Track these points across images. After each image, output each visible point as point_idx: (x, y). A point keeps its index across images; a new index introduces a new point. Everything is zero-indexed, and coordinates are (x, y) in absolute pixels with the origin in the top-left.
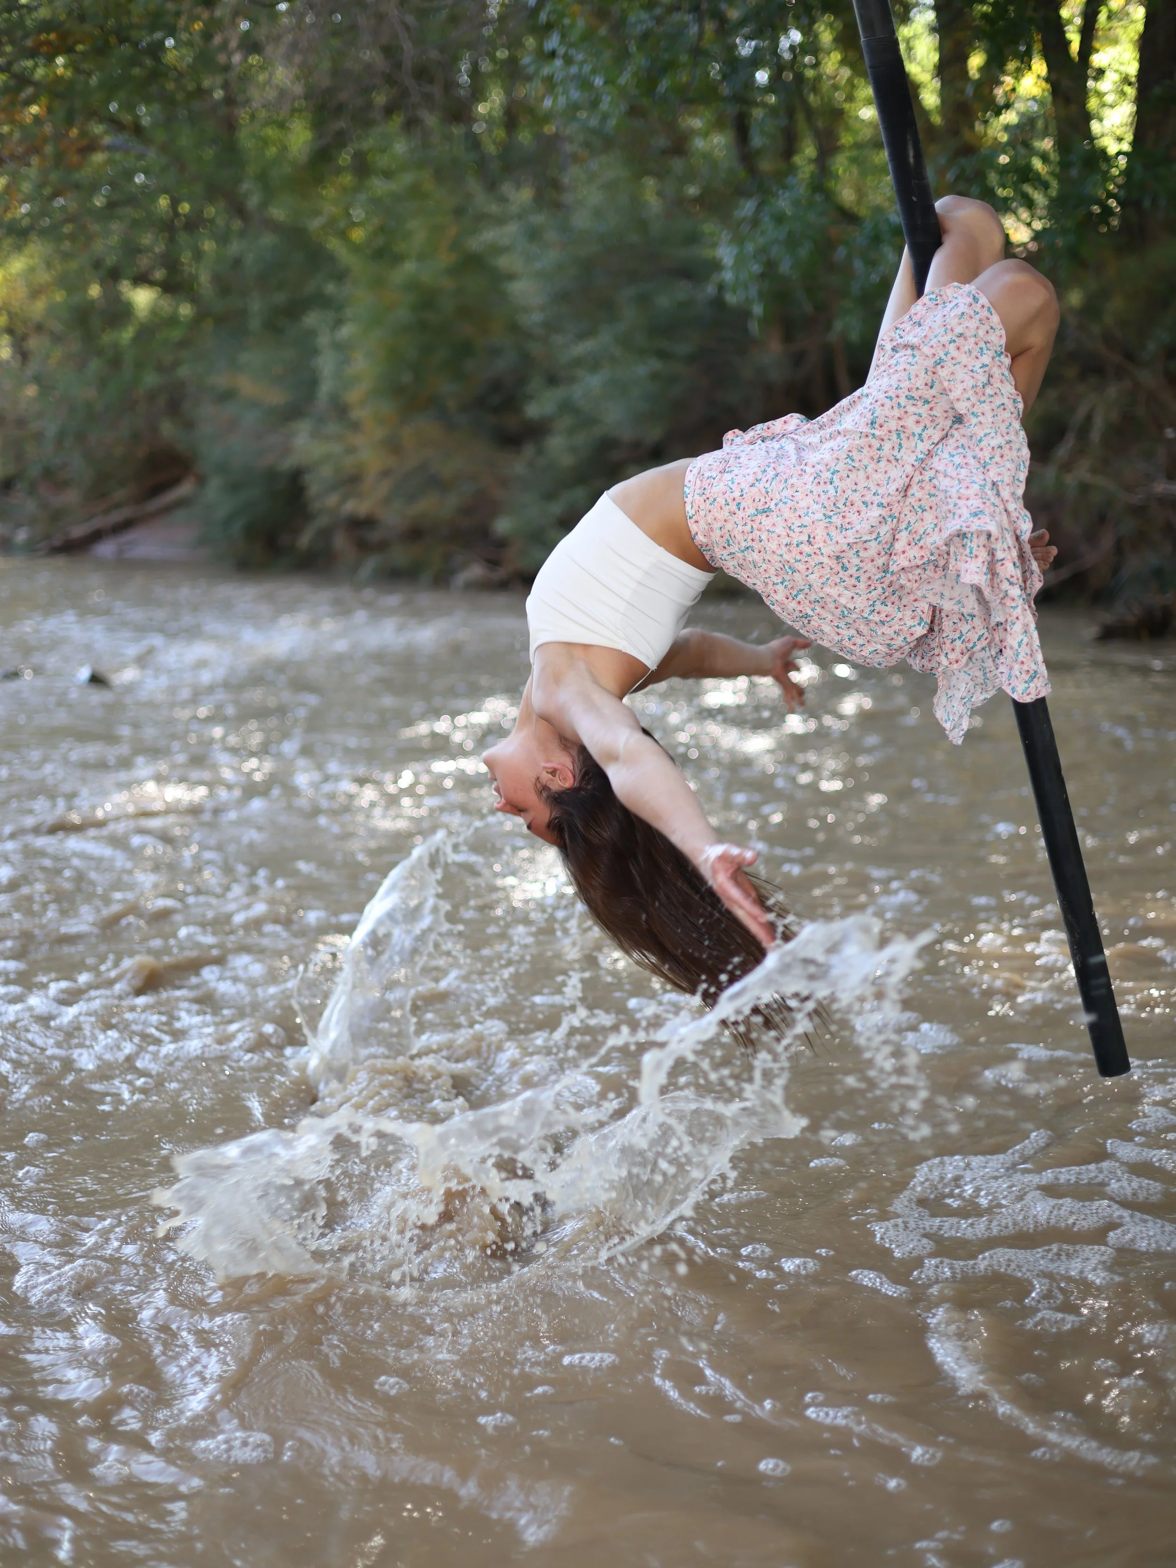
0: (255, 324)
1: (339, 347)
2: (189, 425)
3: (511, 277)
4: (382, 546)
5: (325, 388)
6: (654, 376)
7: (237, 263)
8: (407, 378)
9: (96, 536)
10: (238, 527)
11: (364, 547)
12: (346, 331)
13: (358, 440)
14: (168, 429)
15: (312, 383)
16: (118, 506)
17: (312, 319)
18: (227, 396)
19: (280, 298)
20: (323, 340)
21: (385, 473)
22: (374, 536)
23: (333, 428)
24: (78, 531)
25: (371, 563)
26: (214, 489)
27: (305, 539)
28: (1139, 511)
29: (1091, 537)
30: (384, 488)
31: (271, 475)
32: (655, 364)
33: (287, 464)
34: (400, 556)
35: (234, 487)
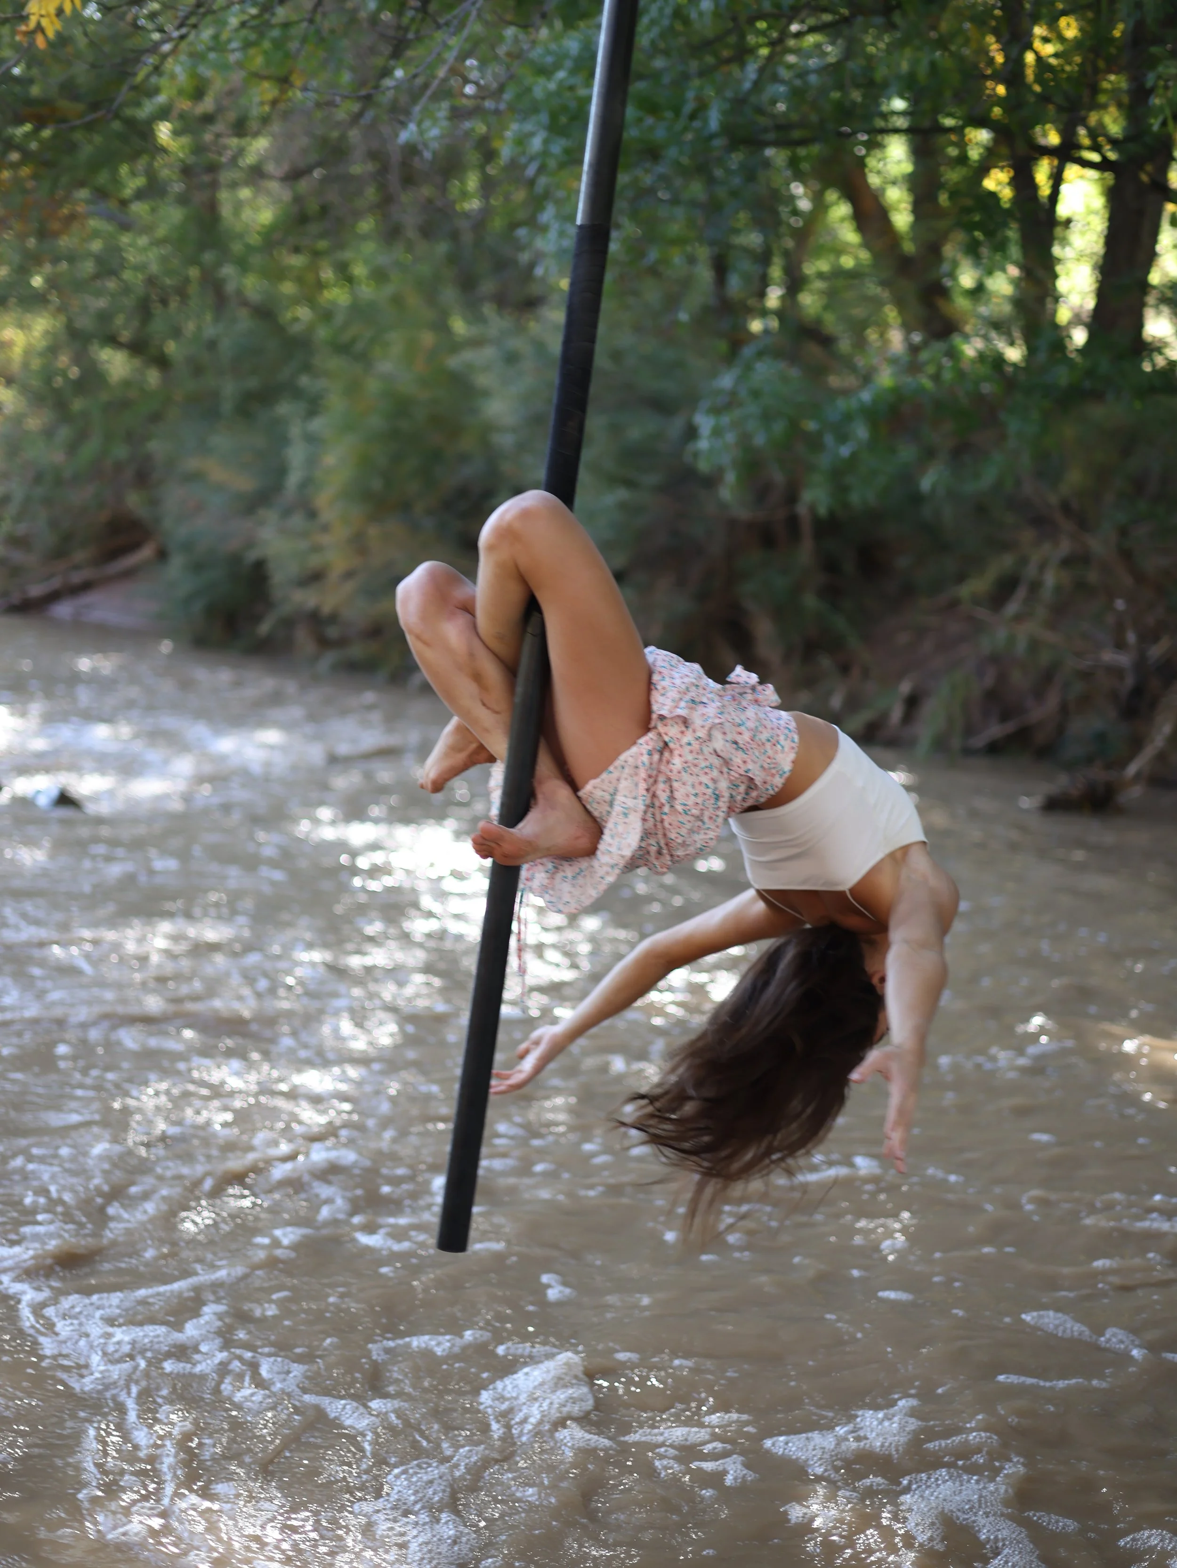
0: (227, 407)
1: (311, 439)
2: (154, 502)
3: (486, 394)
4: (341, 643)
5: (293, 479)
6: (622, 506)
7: (212, 345)
8: (377, 484)
9: (54, 597)
10: (198, 606)
11: (324, 643)
12: (317, 425)
13: (325, 539)
14: (134, 501)
15: (282, 471)
16: (77, 567)
17: (284, 408)
18: (195, 477)
19: (253, 383)
20: (295, 431)
21: (349, 575)
22: (332, 632)
23: (297, 520)
24: (36, 590)
25: (329, 658)
26: (176, 565)
27: (264, 628)
28: (1086, 675)
29: (1039, 693)
30: (349, 587)
31: (235, 559)
32: (622, 494)
33: (252, 556)
34: (357, 651)
35: (197, 567)
